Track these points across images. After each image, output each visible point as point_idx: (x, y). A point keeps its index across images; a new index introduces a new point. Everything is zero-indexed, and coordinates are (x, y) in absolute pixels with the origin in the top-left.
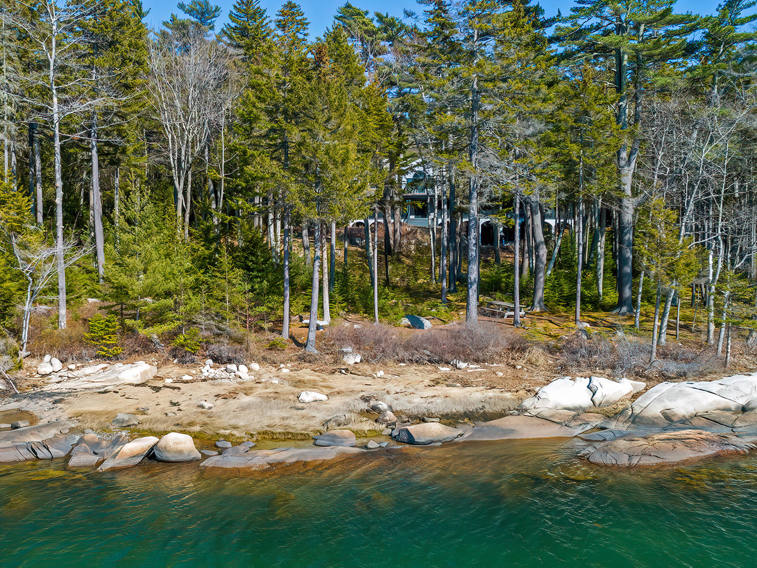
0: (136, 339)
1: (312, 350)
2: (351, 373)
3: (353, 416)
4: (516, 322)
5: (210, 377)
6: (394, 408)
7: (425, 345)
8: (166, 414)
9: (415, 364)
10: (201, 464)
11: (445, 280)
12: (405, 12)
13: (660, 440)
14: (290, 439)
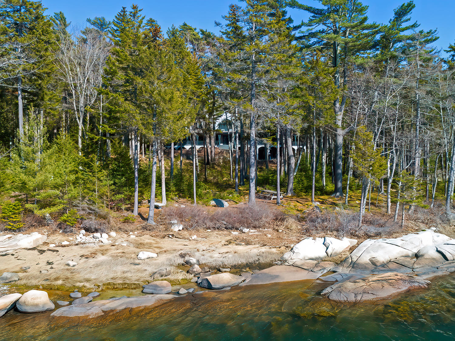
0: (34, 217)
1: (152, 222)
2: (176, 237)
3: (172, 269)
4: (278, 203)
5: (82, 242)
6: (200, 262)
7: (223, 218)
8: (41, 271)
9: (217, 230)
10: (52, 315)
11: (237, 178)
12: (216, 23)
13: (373, 281)
14: (126, 288)
